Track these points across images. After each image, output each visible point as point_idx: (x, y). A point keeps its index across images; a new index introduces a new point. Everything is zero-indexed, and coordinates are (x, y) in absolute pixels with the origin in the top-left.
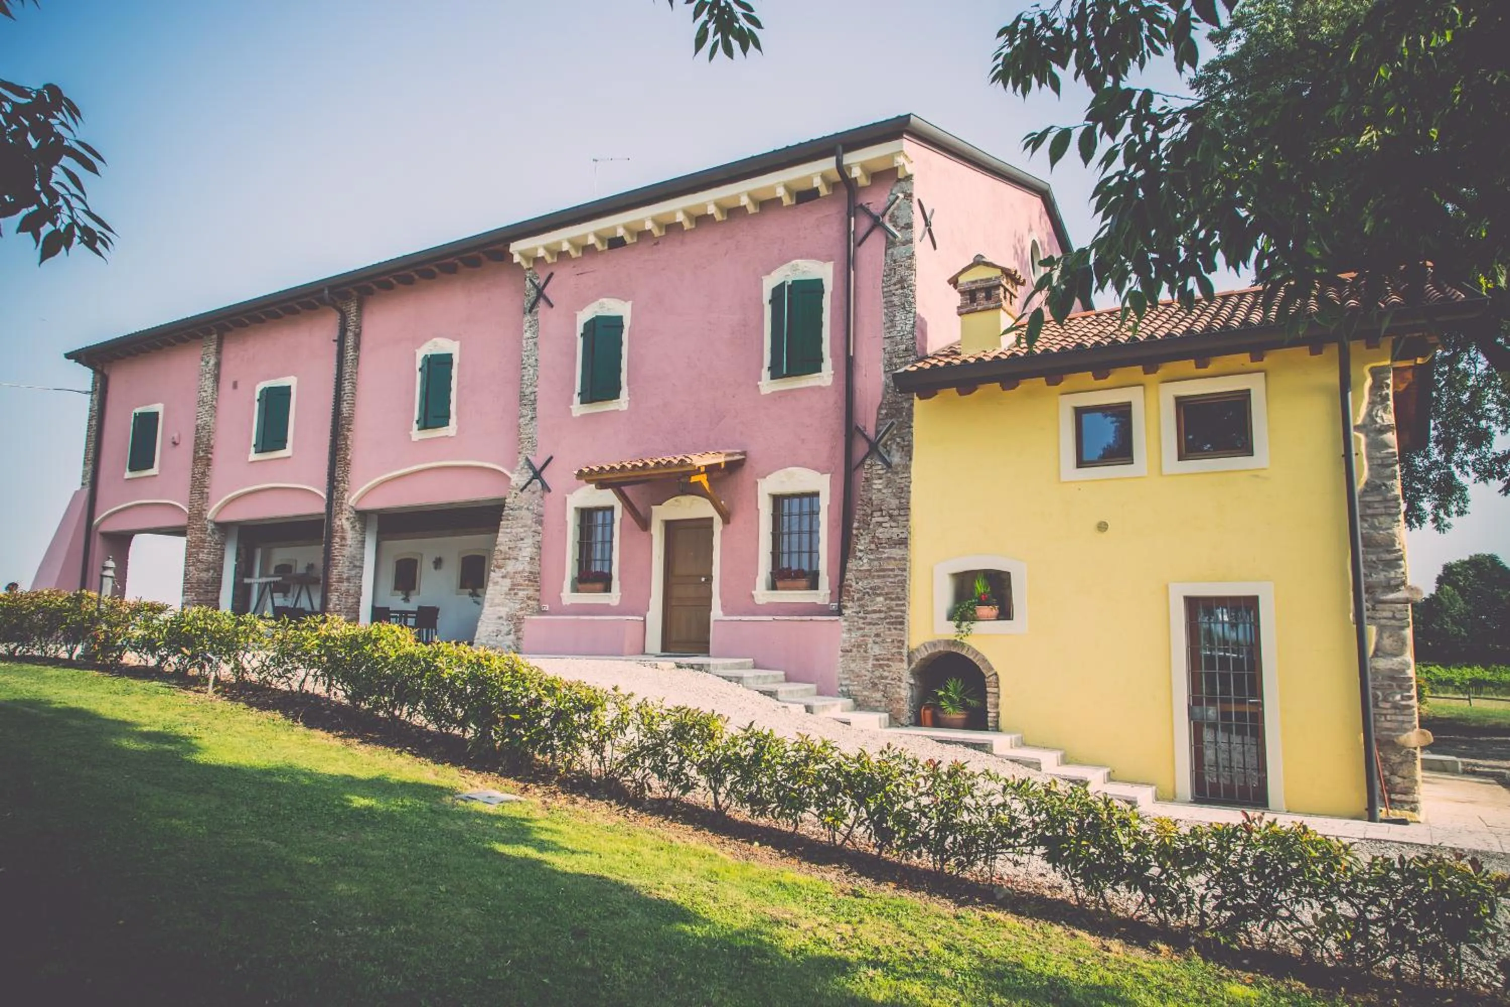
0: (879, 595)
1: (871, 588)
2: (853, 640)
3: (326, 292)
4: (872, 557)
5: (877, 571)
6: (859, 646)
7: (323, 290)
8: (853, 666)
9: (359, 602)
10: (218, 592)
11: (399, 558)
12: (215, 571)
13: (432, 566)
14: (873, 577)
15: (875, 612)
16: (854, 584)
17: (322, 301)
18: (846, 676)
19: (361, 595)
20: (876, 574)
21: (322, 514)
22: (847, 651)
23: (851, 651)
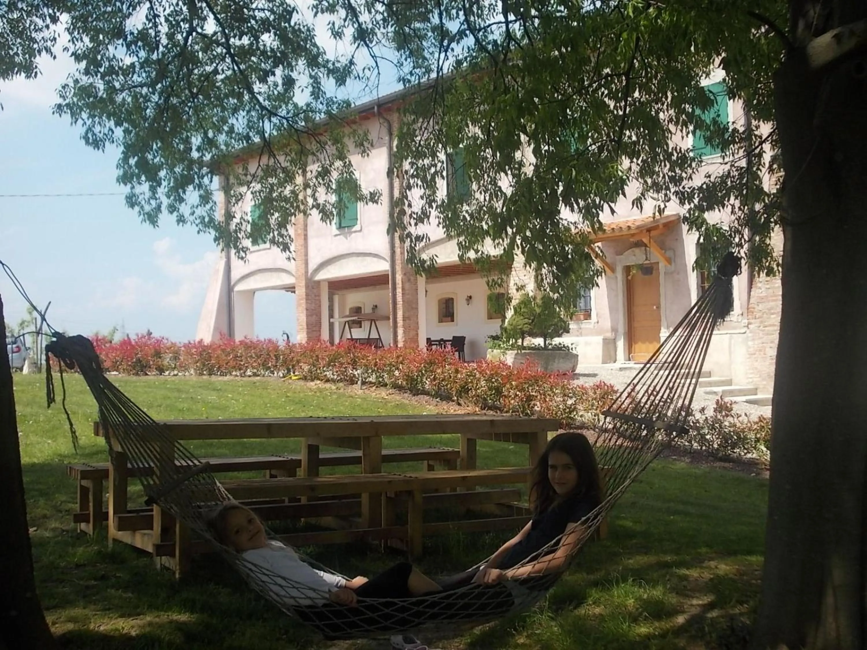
0: (773, 314)
1: (768, 309)
2: (756, 346)
3: (376, 108)
4: (768, 286)
5: (772, 296)
6: (760, 351)
7: (374, 108)
8: (756, 364)
9: (417, 334)
10: (320, 331)
11: (440, 298)
12: (317, 316)
13: (465, 302)
14: (769, 301)
15: (770, 325)
16: (756, 306)
17: (374, 115)
18: (751, 371)
19: (418, 328)
20: (771, 298)
21: (388, 271)
22: (752, 354)
23: (755, 354)
